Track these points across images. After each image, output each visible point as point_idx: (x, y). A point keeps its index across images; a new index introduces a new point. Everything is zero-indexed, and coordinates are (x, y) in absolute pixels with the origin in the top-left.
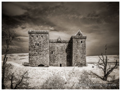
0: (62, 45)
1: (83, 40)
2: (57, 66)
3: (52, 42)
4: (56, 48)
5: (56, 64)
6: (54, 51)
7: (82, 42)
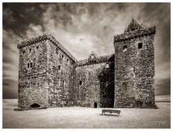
0: (98, 66)
1: (145, 40)
2: (88, 106)
3: (80, 66)
4: (87, 75)
5: (87, 103)
6: (84, 79)
7: (140, 46)
